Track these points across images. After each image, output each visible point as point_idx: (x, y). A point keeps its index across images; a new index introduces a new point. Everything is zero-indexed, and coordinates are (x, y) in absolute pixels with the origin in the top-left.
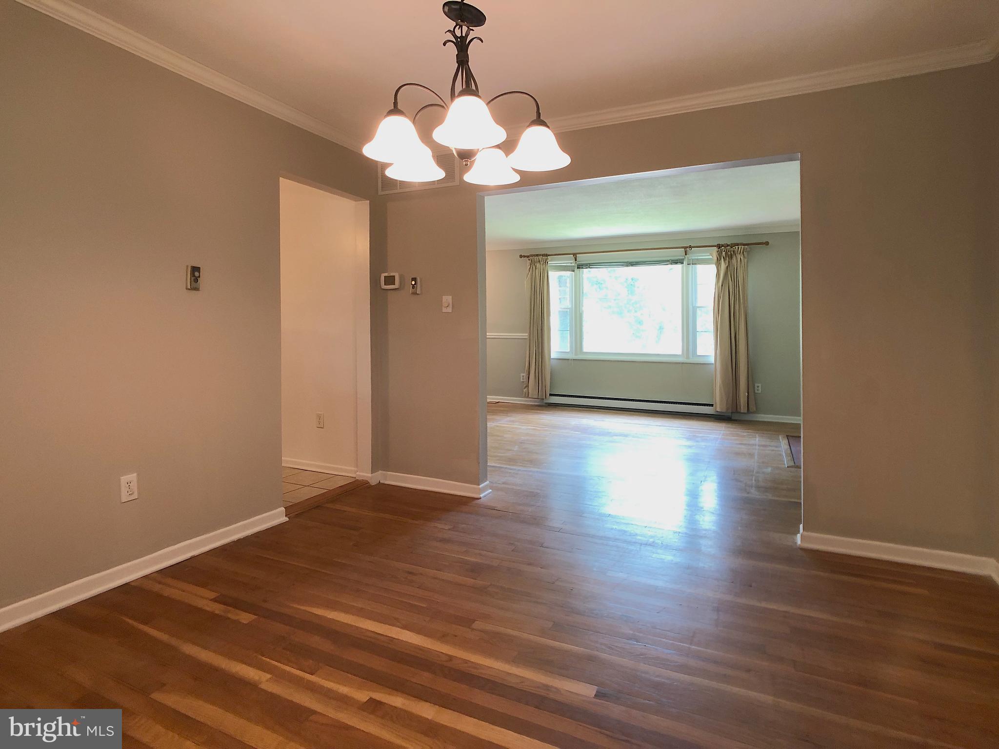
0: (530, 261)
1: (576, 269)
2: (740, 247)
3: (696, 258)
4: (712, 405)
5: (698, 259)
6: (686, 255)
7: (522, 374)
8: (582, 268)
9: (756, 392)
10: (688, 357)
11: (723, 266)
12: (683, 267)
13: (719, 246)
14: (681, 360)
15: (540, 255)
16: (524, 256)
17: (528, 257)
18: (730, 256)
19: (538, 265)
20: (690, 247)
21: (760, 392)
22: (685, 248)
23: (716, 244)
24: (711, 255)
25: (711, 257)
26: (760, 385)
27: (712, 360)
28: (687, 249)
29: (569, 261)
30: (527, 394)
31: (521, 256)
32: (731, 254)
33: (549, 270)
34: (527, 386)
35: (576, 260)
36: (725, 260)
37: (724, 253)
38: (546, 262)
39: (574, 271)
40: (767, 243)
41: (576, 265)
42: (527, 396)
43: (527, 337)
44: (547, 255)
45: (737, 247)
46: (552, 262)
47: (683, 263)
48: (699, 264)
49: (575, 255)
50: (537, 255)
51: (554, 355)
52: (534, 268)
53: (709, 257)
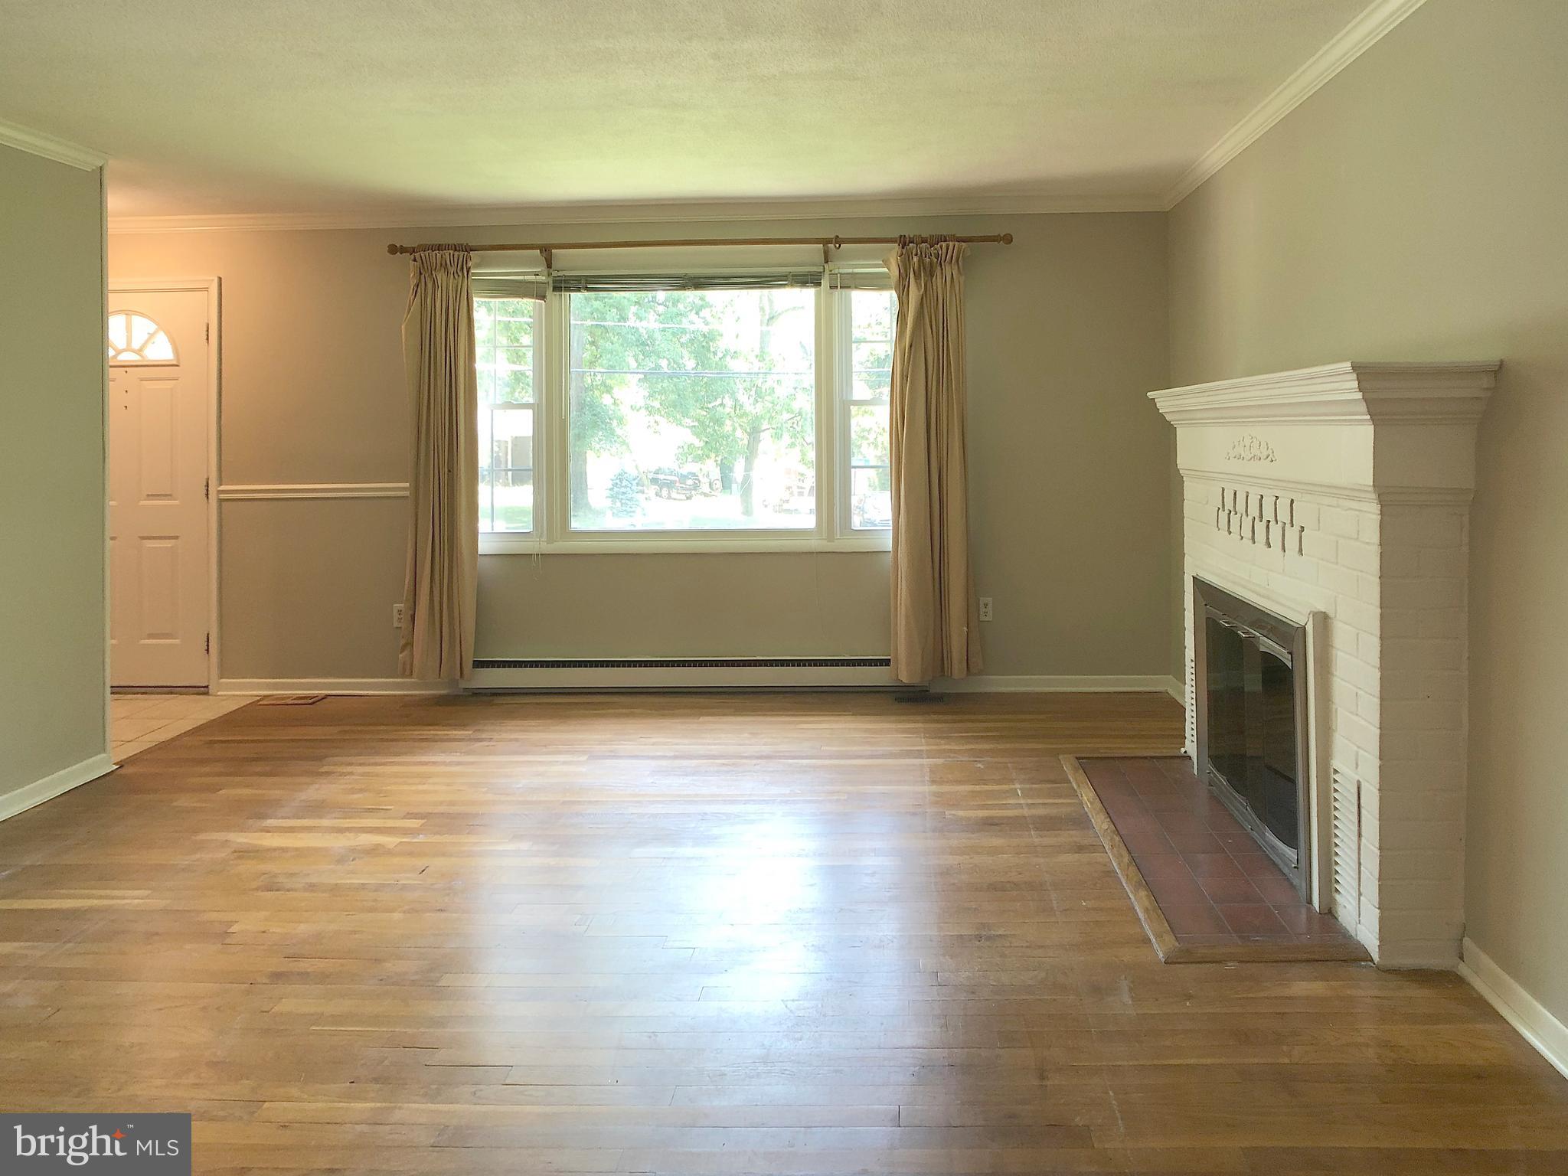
0: (418, 264)
1: (549, 293)
2: (951, 244)
3: (850, 271)
4: (887, 662)
5: (853, 274)
6: (826, 262)
7: (398, 606)
8: (568, 289)
9: (983, 618)
10: (831, 537)
11: (914, 293)
12: (818, 296)
13: (903, 241)
14: (816, 544)
15: (448, 247)
16: (403, 250)
17: (413, 251)
18: (928, 271)
19: (441, 276)
20: (839, 241)
21: (989, 618)
22: (826, 242)
23: (897, 235)
24: (886, 263)
25: (885, 270)
26: (989, 600)
27: (888, 545)
28: (831, 245)
29: (530, 270)
30: (408, 667)
31: (393, 249)
32: (931, 263)
33: (472, 290)
34: (409, 644)
35: (549, 266)
36: (917, 277)
37: (915, 259)
38: (464, 269)
39: (543, 297)
40: (1008, 239)
41: (550, 280)
42: (407, 671)
43: (407, 493)
44: (470, 249)
45: (944, 245)
46: (484, 270)
47: (819, 284)
48: (856, 288)
49: (546, 250)
50: (439, 248)
51: (484, 546)
52: (430, 285)
53: (881, 269)
